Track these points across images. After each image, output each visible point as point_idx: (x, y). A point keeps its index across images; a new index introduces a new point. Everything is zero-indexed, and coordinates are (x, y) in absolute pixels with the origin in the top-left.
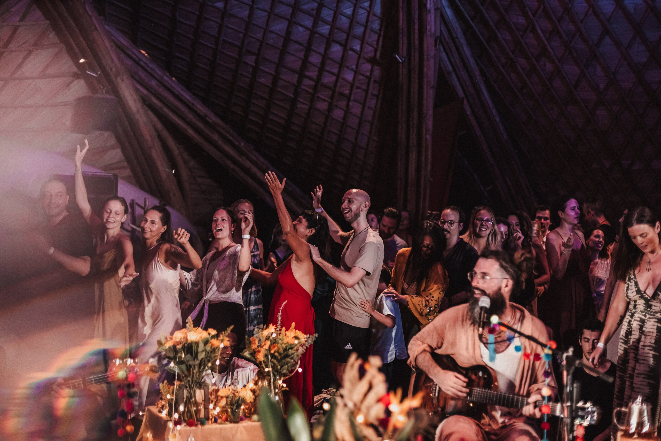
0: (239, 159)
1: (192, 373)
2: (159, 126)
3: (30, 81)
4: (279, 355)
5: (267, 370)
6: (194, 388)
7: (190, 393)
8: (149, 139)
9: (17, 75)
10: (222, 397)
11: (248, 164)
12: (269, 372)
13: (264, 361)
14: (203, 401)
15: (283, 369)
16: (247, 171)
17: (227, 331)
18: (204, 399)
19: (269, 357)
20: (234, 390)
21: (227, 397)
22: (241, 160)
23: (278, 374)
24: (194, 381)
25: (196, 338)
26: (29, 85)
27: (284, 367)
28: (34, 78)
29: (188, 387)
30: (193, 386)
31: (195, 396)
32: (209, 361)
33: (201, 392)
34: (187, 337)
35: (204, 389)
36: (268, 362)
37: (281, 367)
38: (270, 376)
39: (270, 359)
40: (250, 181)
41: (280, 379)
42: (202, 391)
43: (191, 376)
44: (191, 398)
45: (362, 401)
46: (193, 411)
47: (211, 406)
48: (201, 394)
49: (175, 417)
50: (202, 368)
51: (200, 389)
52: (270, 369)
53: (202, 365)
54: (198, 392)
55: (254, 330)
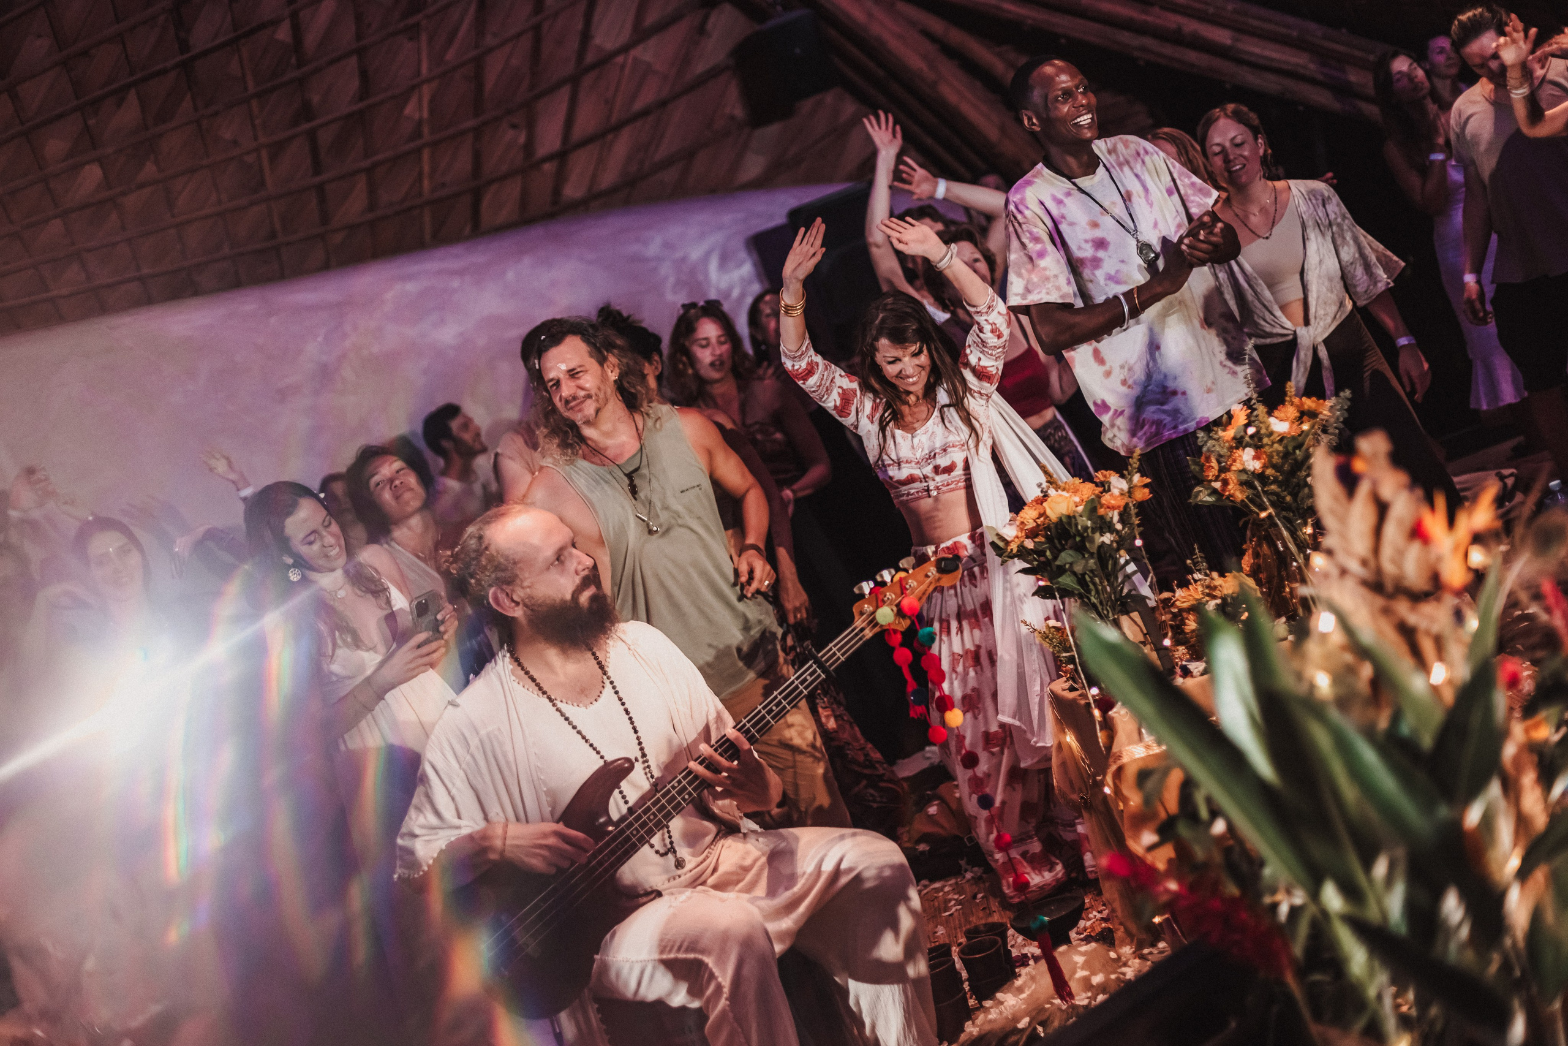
0: (1144, 17)
1: (1092, 587)
2: (937, 25)
3: (620, 59)
4: (1277, 471)
5: (1263, 515)
6: (1110, 614)
8: (925, 68)
9: (590, 58)
11: (1173, 21)
12: (1270, 516)
13: (1247, 497)
14: (1145, 635)
15: (1303, 499)
16: (1176, 38)
17: (1131, 465)
18: (1145, 632)
19: (1257, 483)
20: (1208, 587)
22: (1149, 19)
23: (1294, 515)
25: (1068, 507)
26: (623, 67)
27: (1301, 495)
28: (625, 49)
30: (1105, 612)
33: (1132, 619)
34: (1045, 513)
35: (1137, 611)
36: (1259, 497)
37: (1295, 496)
38: (1276, 525)
39: (1260, 488)
40: (1192, 56)
41: (1305, 524)
42: (1135, 615)
43: (1093, 593)
45: (1376, 549)
47: (1167, 642)
48: (1135, 622)
49: (1093, 696)
50: (1110, 567)
51: (1126, 612)
52: (1271, 510)
53: (1108, 561)
54: (1125, 621)
55: (1198, 438)
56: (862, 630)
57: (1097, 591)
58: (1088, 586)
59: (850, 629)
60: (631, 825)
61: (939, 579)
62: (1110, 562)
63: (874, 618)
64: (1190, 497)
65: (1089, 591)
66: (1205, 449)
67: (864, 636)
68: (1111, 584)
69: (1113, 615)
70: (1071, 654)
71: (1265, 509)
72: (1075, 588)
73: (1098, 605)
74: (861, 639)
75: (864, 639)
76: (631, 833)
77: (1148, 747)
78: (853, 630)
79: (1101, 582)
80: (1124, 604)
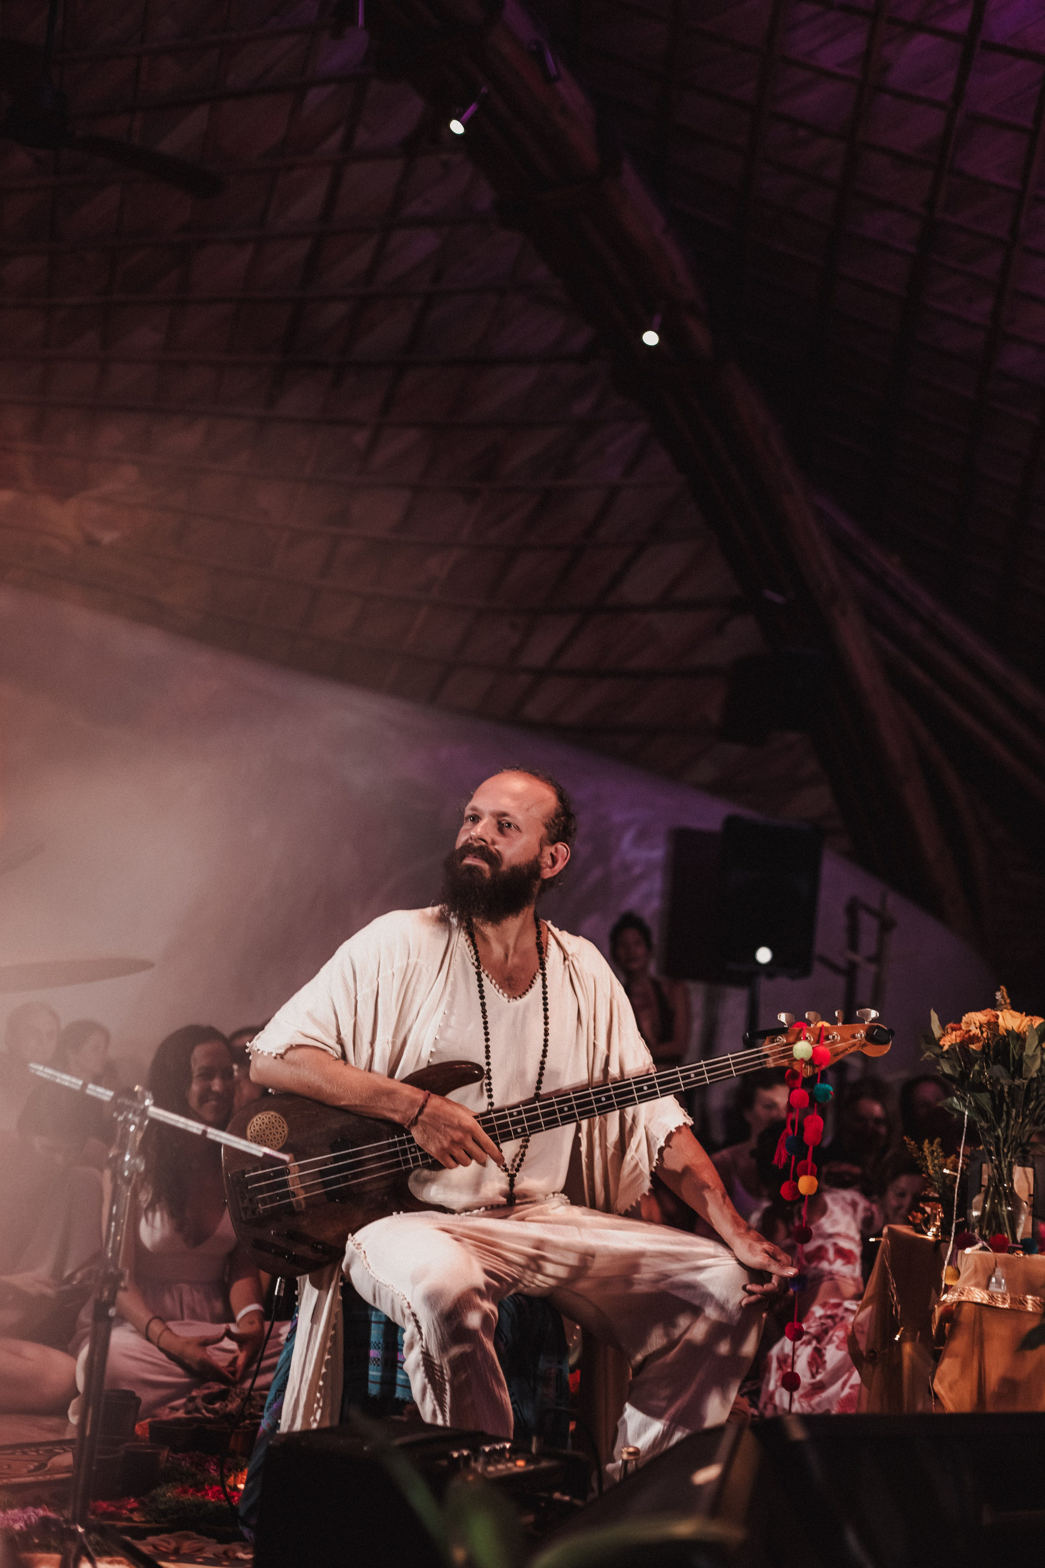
7: (998, 1168)
14: (1030, 1192)
18: (1032, 1190)
24: (1009, 1141)
25: (1019, 1028)
29: (995, 1153)
30: (1005, 1150)
31: (1011, 1180)
33: (1025, 1173)
34: (997, 1023)
35: (1033, 1166)
42: (1030, 1171)
43: (1003, 1125)
44: (1001, 1181)
46: (1005, 1214)
48: (1027, 1177)
51: (1023, 1165)
53: (1032, 1100)
54: (1018, 1171)
56: (766, 1056)
57: (1007, 1126)
59: (756, 1050)
61: (864, 1045)
62: (1033, 1104)
63: (791, 1049)
65: (999, 1120)
67: (765, 1063)
69: (1011, 1157)
70: (955, 1175)
73: (1002, 1140)
74: (761, 1064)
75: (764, 1066)
77: (992, 1297)
78: (758, 1052)
79: (1015, 1118)
80: (1025, 1152)
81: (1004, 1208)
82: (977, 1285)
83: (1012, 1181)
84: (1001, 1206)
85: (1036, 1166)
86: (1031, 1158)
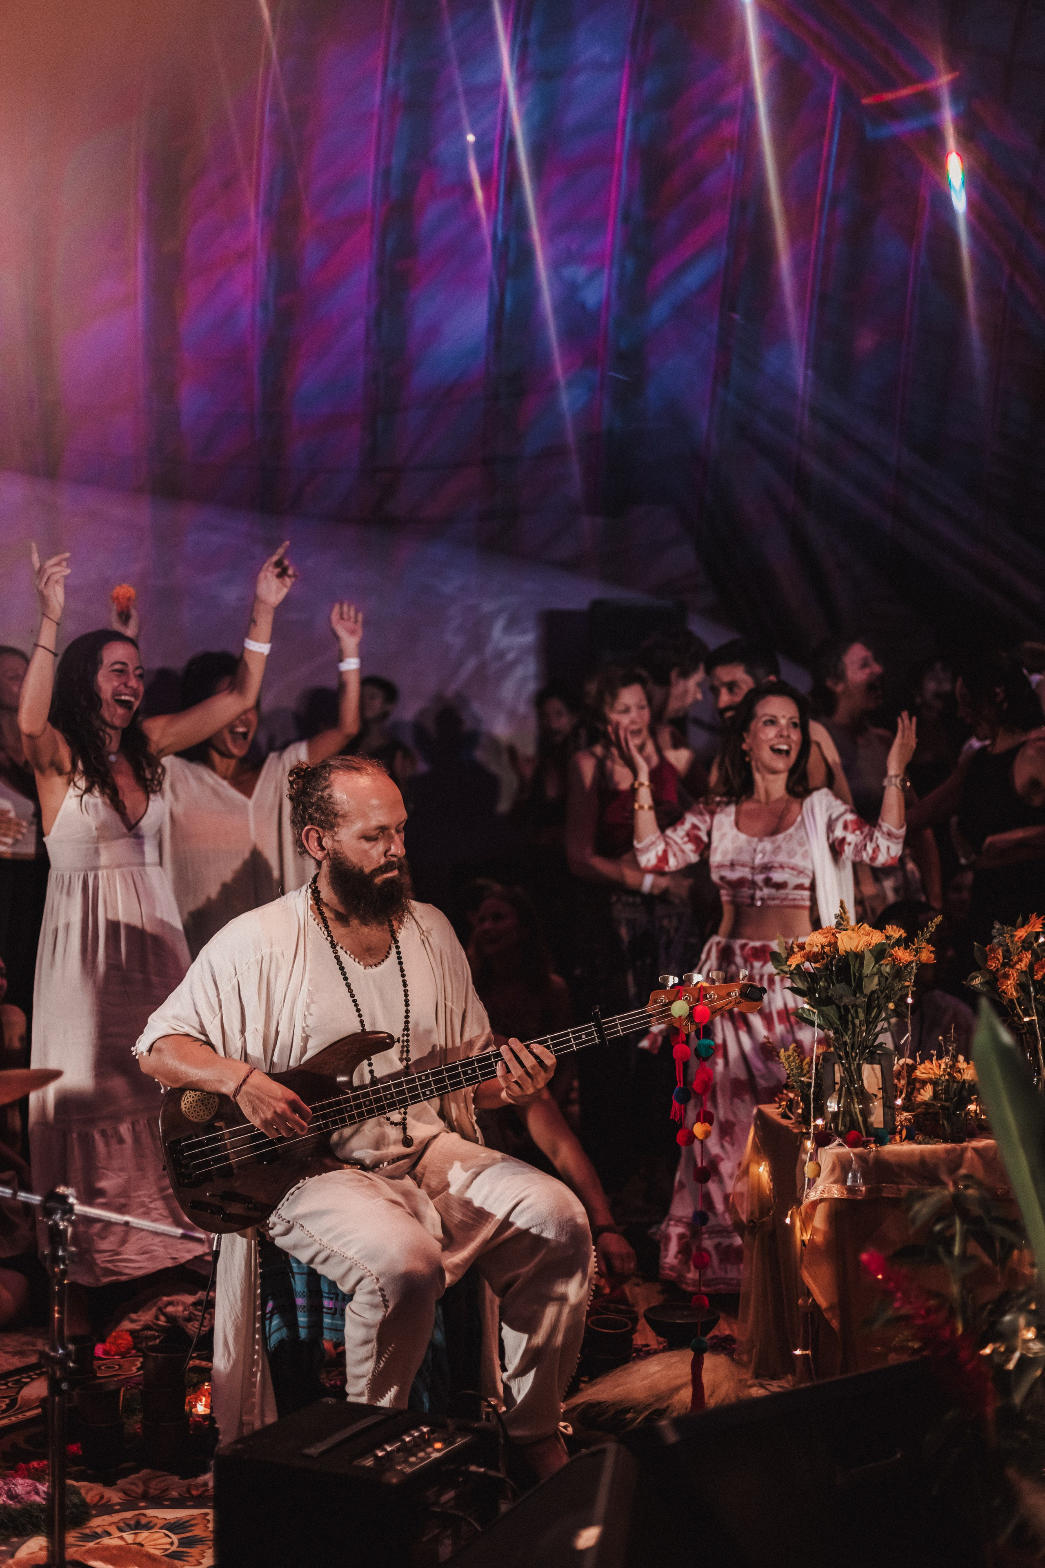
1: (850, 1026)
5: (1026, 1019)
6: (858, 1059)
7: (847, 1070)
10: (924, 1083)
12: (1031, 1023)
13: (1018, 999)
14: (880, 1089)
18: (882, 1087)
19: (1032, 989)
21: (935, 1083)
24: (856, 1046)
25: (858, 946)
29: (845, 1058)
30: (854, 1054)
31: (861, 1079)
32: (888, 999)
33: (873, 1069)
34: (836, 943)
35: (879, 1063)
36: (1030, 1001)
39: (1033, 994)
42: (877, 1067)
43: (850, 1033)
44: (852, 1082)
46: (857, 1110)
47: (899, 1102)
48: (875, 1073)
49: (816, 1126)
50: (873, 1015)
51: (871, 1063)
52: (1035, 1018)
53: (874, 1008)
54: (866, 1069)
55: (994, 928)
57: (854, 1033)
58: (848, 1024)
60: (366, 1095)
62: (875, 1011)
64: (966, 978)
65: (846, 1030)
66: (996, 941)
68: (868, 1031)
69: (860, 1060)
70: (810, 1080)
71: (1029, 1016)
72: (835, 1022)
76: (364, 1102)
77: (849, 1191)
80: (872, 1053)
81: (856, 1106)
82: (835, 1182)
83: (862, 1081)
84: (854, 1105)
85: (883, 1062)
86: (877, 1057)
